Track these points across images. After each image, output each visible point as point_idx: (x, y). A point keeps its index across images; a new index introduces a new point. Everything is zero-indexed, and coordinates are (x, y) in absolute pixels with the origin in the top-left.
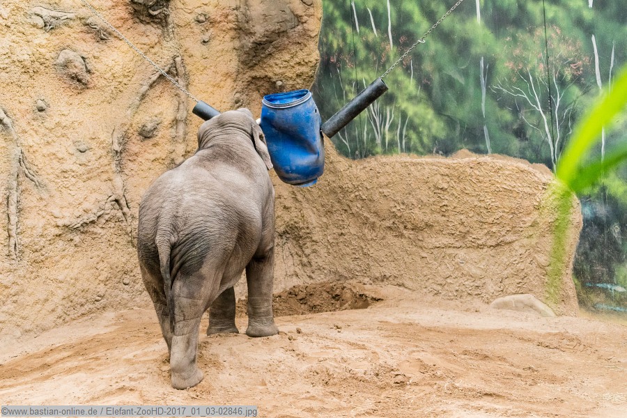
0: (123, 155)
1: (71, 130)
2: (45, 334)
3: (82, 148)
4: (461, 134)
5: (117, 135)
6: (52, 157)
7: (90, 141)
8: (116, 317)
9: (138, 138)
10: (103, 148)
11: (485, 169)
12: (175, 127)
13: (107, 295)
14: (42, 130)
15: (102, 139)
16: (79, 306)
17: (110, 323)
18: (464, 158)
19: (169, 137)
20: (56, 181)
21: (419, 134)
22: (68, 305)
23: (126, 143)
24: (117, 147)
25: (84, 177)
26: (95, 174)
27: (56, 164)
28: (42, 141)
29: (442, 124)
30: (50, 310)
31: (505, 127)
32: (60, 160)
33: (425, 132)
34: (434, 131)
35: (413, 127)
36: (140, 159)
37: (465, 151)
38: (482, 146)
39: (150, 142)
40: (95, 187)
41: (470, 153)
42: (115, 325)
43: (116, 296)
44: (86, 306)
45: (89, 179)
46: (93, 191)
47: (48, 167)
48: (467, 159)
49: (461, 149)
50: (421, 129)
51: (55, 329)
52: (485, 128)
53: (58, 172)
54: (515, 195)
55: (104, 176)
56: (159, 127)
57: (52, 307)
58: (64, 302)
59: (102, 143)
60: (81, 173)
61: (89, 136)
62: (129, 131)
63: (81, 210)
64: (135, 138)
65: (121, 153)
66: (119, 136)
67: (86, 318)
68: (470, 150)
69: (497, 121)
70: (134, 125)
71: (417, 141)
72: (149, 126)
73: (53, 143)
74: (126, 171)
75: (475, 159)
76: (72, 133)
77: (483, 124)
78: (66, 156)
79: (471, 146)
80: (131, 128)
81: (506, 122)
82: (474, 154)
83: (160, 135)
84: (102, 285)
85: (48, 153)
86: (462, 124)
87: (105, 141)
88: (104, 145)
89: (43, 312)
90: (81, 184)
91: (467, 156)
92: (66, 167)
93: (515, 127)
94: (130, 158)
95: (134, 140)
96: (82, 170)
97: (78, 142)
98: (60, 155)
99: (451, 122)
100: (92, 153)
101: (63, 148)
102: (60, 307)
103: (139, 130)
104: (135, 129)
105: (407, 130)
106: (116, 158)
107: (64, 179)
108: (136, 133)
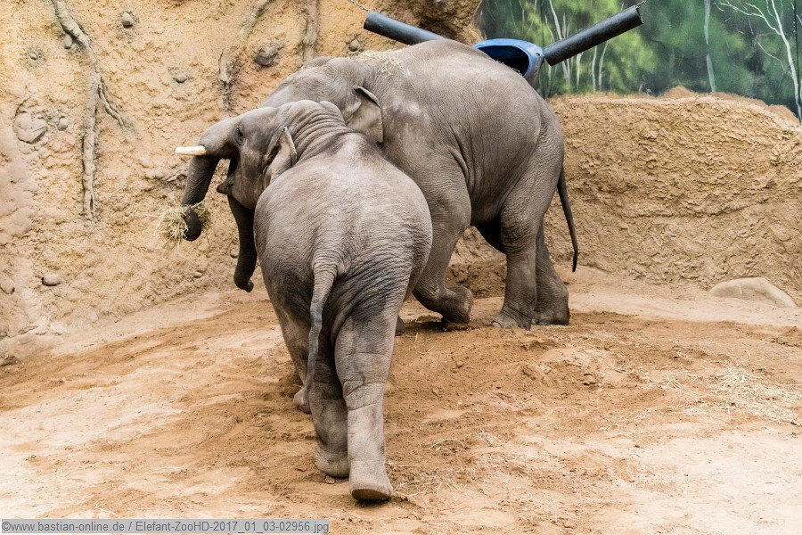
0: (234, 88)
1: (166, 53)
2: (129, 319)
3: (180, 76)
4: (676, 66)
5: (226, 61)
6: (142, 88)
7: (190, 68)
8: (221, 298)
9: (253, 66)
10: (208, 78)
11: (706, 112)
12: (301, 54)
13: (209, 270)
14: (128, 52)
15: (206, 66)
16: (172, 284)
17: (213, 306)
18: (679, 98)
19: (293, 66)
20: (146, 119)
21: (620, 66)
22: (158, 282)
23: (237, 72)
24: (225, 77)
25: (182, 115)
26: (196, 111)
27: (145, 96)
28: (129, 66)
29: (651, 53)
30: (135, 288)
31: (735, 57)
32: (151, 92)
33: (629, 64)
34: (640, 62)
35: (613, 57)
36: (255, 94)
37: (681, 88)
38: (703, 83)
39: (269, 72)
40: (196, 128)
41: (687, 91)
42: (219, 308)
43: (221, 272)
44: (181, 284)
45: (188, 118)
46: (193, 134)
47: (136, 100)
48: (683, 100)
49: (676, 86)
50: (623, 60)
51: (142, 313)
52: (708, 58)
53: (148, 107)
54: (746, 147)
55: (209, 115)
56: (280, 52)
57: (139, 283)
58: (153, 277)
59: (206, 71)
60: (178, 109)
61: (190, 62)
62: (241, 57)
63: (178, 158)
64: (250, 66)
65: (231, 85)
66: (229, 62)
67: (181, 299)
68: (687, 87)
69: (724, 48)
70: (248, 49)
71: (618, 75)
72: (268, 51)
73: (142, 70)
74: (237, 109)
75: (693, 99)
76: (167, 57)
77: (705, 54)
78: (159, 87)
79: (688, 82)
80: (243, 53)
81: (736, 50)
82: (692, 93)
83: (281, 63)
84: (203, 256)
85: (136, 82)
86: (678, 51)
87: (209, 68)
88: (209, 74)
89: (127, 289)
90: (178, 124)
91: (683, 95)
92: (159, 101)
93: (748, 57)
94: (243, 93)
95: (247, 69)
96: (179, 106)
97: (176, 69)
98: (151, 86)
99: (663, 51)
100: (193, 84)
101: (155, 76)
102: (149, 284)
103: (255, 55)
104: (249, 54)
105: (605, 61)
106: (224, 92)
107: (156, 118)
108: (251, 60)
